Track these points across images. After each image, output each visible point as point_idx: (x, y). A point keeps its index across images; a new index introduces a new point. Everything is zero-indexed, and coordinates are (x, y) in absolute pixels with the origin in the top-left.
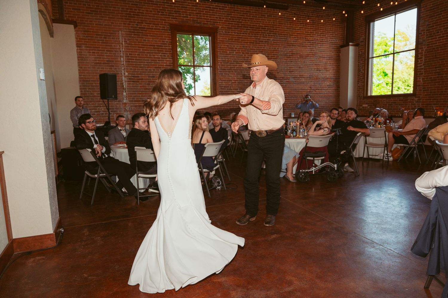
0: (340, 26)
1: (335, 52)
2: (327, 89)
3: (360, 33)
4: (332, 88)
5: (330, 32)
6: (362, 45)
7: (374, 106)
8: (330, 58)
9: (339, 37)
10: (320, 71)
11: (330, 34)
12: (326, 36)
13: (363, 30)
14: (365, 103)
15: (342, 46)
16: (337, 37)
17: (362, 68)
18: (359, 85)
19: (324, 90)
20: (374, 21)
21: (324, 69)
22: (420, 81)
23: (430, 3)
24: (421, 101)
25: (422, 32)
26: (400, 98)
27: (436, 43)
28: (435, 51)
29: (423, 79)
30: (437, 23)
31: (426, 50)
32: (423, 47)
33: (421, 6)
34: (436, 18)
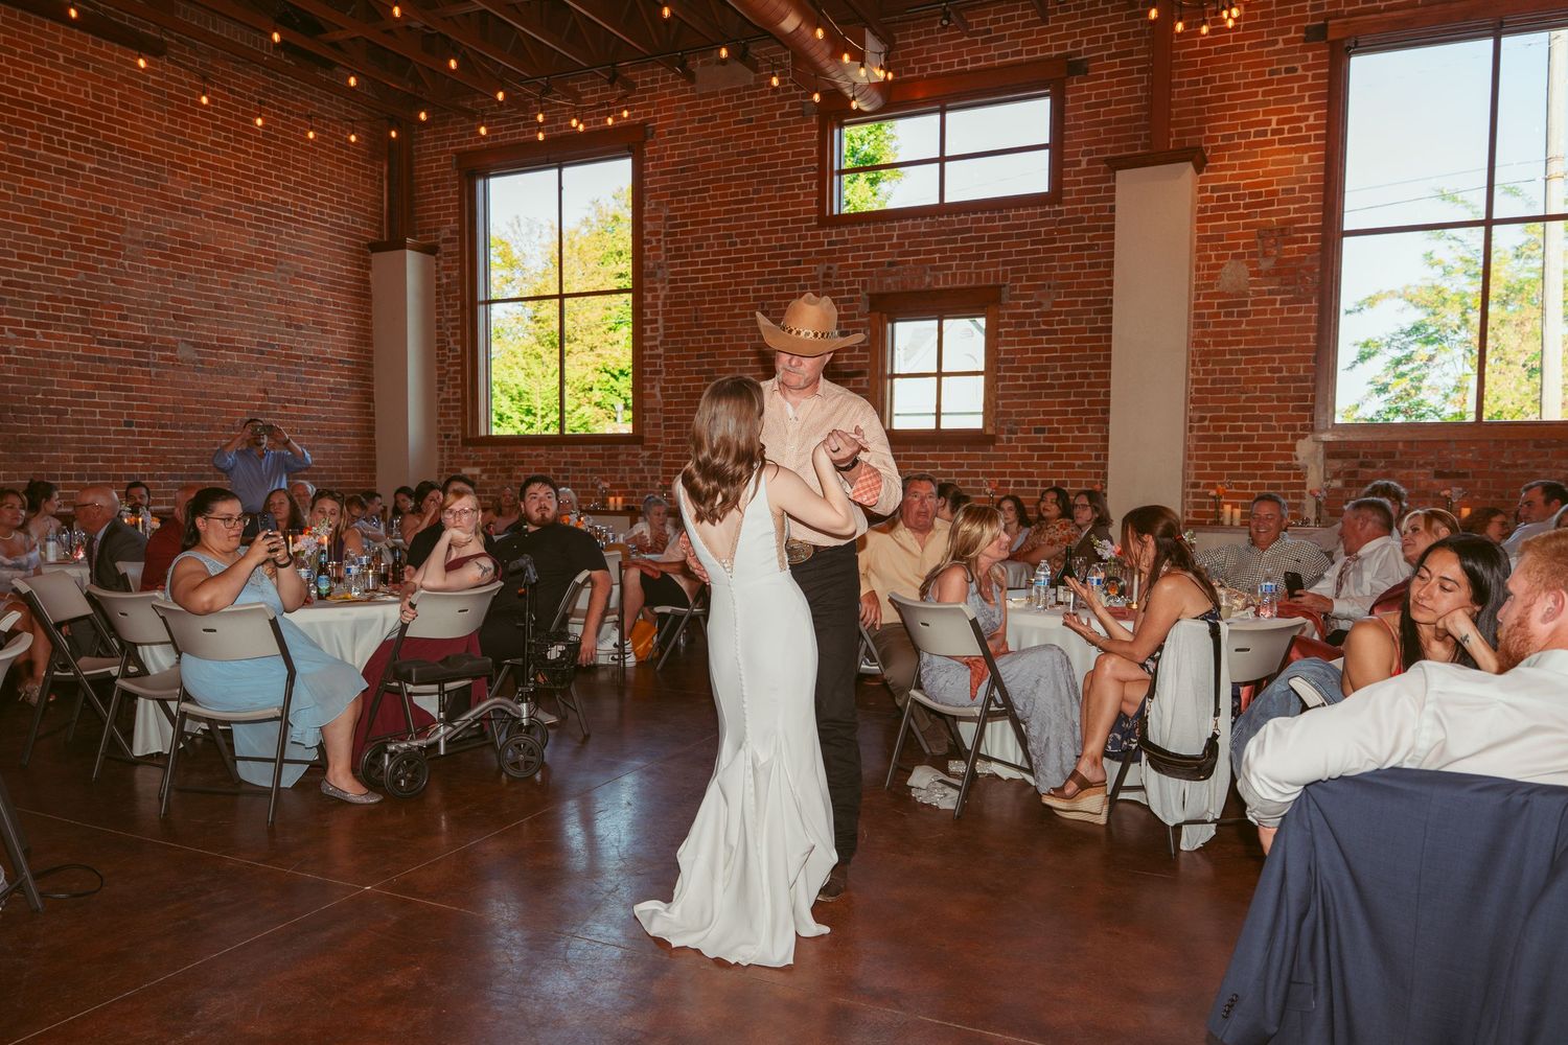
0: (365, 168)
1: (352, 265)
2: (328, 404)
3: (437, 209)
4: (345, 398)
5: (332, 187)
6: (450, 254)
7: (503, 475)
8: (332, 282)
9: (365, 211)
10: (298, 327)
11: (332, 194)
12: (315, 196)
13: (452, 200)
14: (471, 462)
15: (376, 247)
16: (356, 208)
17: (453, 335)
18: (444, 396)
19: (317, 403)
20: (486, 176)
21: (314, 323)
22: (654, 396)
23: (672, 148)
24: (661, 459)
25: (653, 239)
26: (592, 447)
27: (697, 279)
28: (693, 303)
29: (663, 389)
30: (697, 215)
31: (666, 297)
32: (658, 285)
33: (643, 153)
34: (693, 200)
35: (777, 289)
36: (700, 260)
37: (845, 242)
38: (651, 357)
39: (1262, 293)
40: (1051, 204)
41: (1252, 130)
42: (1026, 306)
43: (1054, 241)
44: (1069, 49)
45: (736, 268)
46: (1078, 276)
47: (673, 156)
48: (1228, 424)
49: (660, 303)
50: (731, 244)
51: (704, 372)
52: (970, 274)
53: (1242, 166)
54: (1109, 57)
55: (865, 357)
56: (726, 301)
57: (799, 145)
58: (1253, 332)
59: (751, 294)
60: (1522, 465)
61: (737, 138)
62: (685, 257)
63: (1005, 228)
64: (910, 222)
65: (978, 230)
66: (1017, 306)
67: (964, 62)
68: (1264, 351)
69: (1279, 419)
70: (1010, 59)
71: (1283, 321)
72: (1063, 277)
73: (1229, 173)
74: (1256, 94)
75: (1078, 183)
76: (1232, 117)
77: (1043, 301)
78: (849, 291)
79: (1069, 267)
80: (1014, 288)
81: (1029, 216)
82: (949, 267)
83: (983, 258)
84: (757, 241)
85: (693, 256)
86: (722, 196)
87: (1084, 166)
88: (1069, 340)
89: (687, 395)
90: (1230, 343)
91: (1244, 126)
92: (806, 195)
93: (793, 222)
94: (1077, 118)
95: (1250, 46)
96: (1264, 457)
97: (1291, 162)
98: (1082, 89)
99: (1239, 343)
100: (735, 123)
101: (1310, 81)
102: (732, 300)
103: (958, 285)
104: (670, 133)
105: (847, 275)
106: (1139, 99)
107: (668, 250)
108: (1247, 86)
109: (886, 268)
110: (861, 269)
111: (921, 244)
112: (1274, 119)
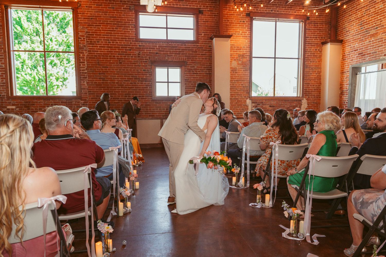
14: (11, 104)
22: (85, 85)
23: (87, 11)
24: (88, 104)
25: (82, 38)
26: (62, 100)
27: (98, 51)
28: (97, 58)
29: (87, 83)
30: (97, 33)
31: (87, 55)
32: (85, 52)
33: (78, 11)
34: (96, 28)
35: (124, 57)
36: (99, 46)
37: (144, 46)
38: (83, 73)
39: (239, 68)
40: (196, 43)
41: (237, 33)
42: (191, 67)
43: (197, 52)
44: (199, 7)
45: (111, 49)
46: (202, 61)
47: (88, 14)
48: (234, 96)
49: (85, 57)
50: (109, 42)
51: (102, 78)
52: (177, 58)
53: (235, 41)
54: (208, 11)
55: (151, 77)
56: (108, 58)
57: (129, 18)
58: (238, 77)
59: (116, 57)
60: (283, 104)
61: (109, 12)
62: (94, 44)
63: (185, 47)
64: (161, 43)
65: (179, 47)
66: (189, 67)
67: (174, 5)
68: (240, 81)
69: (243, 95)
70: (185, 6)
71: (244, 74)
72: (199, 61)
73: (233, 42)
74: (237, 25)
75: (201, 39)
76: (233, 30)
77: (195, 66)
78: (145, 59)
79: (200, 59)
80: (188, 62)
81: (191, 45)
82: (172, 56)
83: (180, 54)
84: (117, 43)
85: (96, 44)
86: (105, 28)
87: (203, 35)
88: (201, 76)
89: (96, 85)
90: (234, 78)
91: (235, 32)
92: (132, 32)
93: (128, 38)
94: (201, 24)
95: (236, 15)
96: (241, 103)
97: (244, 41)
98: (202, 17)
99: (235, 78)
100: (109, 8)
101: (247, 25)
102: (110, 58)
103: (174, 60)
104: (87, 7)
105: (144, 55)
106: (214, 22)
107: (87, 42)
108: (236, 23)
109: (155, 54)
110: (148, 54)
111: (165, 49)
112: (241, 31)
